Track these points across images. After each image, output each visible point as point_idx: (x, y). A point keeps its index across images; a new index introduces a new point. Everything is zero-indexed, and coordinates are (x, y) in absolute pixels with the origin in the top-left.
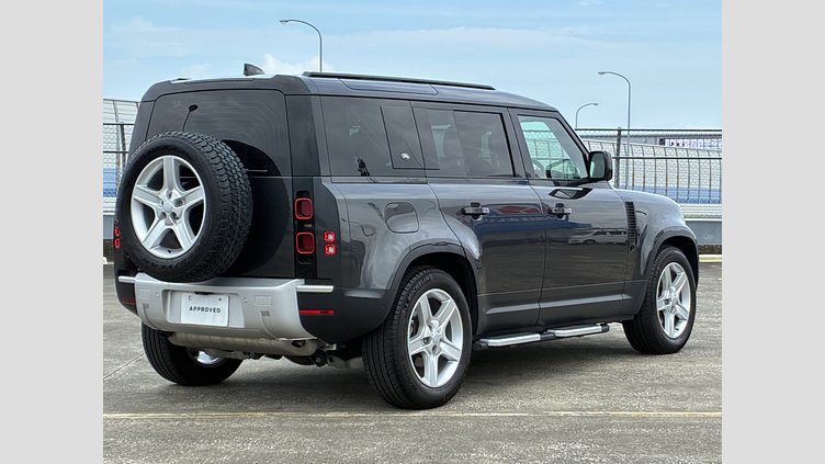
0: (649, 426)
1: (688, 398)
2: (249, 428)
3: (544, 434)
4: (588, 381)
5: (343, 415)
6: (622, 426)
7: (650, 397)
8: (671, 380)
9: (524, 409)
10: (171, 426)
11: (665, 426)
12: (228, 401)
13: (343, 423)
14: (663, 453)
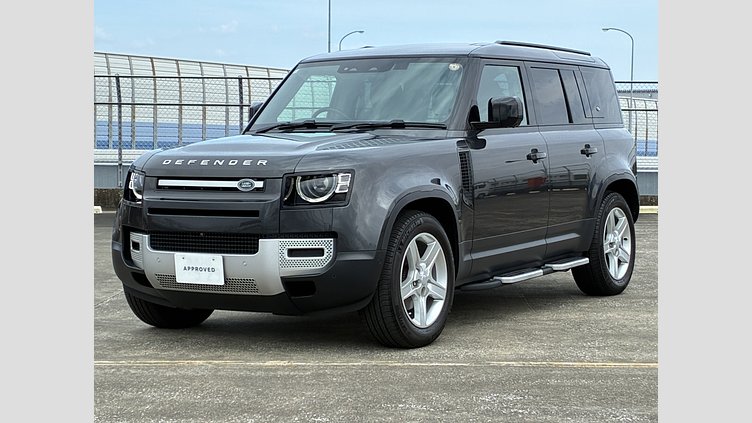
0: (590, 377)
1: (636, 349)
2: (183, 377)
3: (479, 385)
4: (540, 330)
5: (282, 363)
6: (562, 376)
7: (599, 348)
8: (625, 330)
9: (467, 358)
10: (106, 374)
11: (606, 377)
12: (171, 348)
13: (279, 372)
14: (596, 404)
